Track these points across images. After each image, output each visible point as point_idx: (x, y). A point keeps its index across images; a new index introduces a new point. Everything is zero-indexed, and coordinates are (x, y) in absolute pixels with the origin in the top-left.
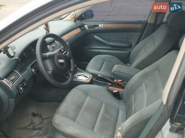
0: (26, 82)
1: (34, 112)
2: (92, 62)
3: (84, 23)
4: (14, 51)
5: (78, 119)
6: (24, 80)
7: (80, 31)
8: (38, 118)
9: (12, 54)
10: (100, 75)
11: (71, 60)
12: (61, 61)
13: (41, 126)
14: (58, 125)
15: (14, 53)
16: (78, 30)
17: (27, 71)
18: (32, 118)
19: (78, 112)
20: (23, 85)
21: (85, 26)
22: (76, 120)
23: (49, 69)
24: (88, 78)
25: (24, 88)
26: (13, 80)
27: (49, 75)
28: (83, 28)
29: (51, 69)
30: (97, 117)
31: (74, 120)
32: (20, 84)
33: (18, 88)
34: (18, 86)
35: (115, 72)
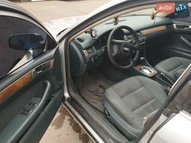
0: (98, 57)
1: (102, 85)
2: (166, 61)
3: (174, 21)
4: (96, 33)
5: (124, 98)
6: (96, 55)
7: (165, 29)
8: (102, 89)
9: (94, 35)
10: (162, 73)
11: (137, 52)
12: (126, 49)
13: (101, 95)
14: (108, 94)
15: (96, 35)
16: (163, 28)
17: (101, 50)
18: (99, 88)
19: (128, 94)
20: (95, 58)
21: (174, 24)
22: (123, 98)
23: (114, 52)
24: (151, 73)
25: (95, 60)
26: (89, 52)
27: (112, 56)
28: (170, 26)
29: (115, 52)
30: (142, 105)
31: (121, 97)
32: (93, 56)
33: (90, 58)
34: (91, 57)
35: (177, 74)
